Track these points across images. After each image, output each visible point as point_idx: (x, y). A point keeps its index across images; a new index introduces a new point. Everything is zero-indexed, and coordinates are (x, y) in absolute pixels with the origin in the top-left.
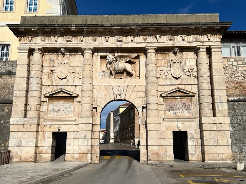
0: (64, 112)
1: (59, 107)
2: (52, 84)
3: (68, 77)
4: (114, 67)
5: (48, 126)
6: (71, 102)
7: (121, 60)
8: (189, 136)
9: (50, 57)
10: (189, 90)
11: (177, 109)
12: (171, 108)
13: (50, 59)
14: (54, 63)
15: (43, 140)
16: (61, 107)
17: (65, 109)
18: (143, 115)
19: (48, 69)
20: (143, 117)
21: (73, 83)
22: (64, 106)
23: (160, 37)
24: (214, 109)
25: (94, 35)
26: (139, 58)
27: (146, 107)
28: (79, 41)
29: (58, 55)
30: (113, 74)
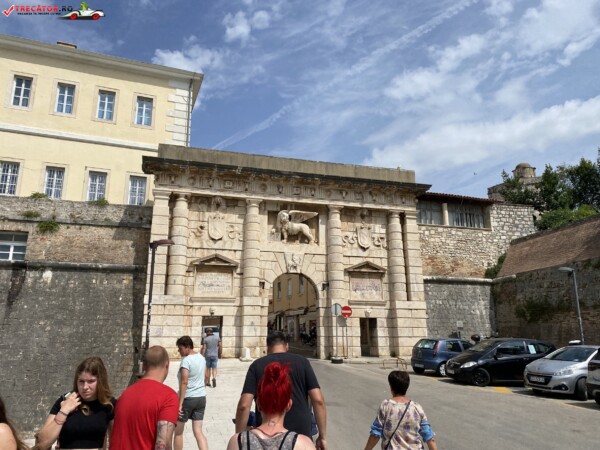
0: (218, 287)
1: (211, 280)
2: (202, 246)
3: (225, 238)
5: (196, 308)
6: (229, 274)
7: (296, 219)
8: (379, 324)
9: (198, 207)
10: (379, 265)
11: (365, 288)
12: (357, 287)
13: (198, 210)
14: (204, 216)
15: (189, 328)
16: (214, 280)
17: (220, 284)
19: (196, 225)
20: (324, 298)
21: (231, 247)
22: (218, 279)
23: (347, 193)
24: (408, 291)
25: (262, 182)
26: (317, 218)
27: (328, 285)
28: (243, 189)
29: (209, 205)
30: (286, 236)
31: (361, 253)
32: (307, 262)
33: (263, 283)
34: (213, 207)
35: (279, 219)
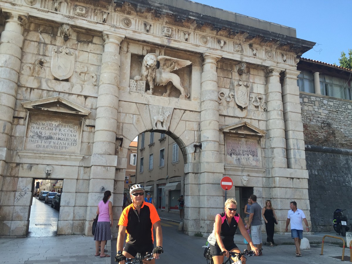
0: (60, 141)
1: (50, 131)
2: (40, 86)
3: (73, 80)
4: (155, 75)
5: (25, 166)
6: (75, 125)
7: (165, 67)
9: (38, 36)
11: (241, 152)
12: (233, 151)
13: (38, 41)
14: (45, 50)
15: (13, 193)
16: (54, 131)
17: (63, 137)
18: (195, 159)
19: (34, 58)
20: (195, 162)
21: (81, 92)
22: (60, 130)
23: (225, 43)
24: (288, 157)
25: (126, 16)
26: (190, 67)
27: (200, 146)
28: (100, 20)
29: (54, 35)
30: (151, 86)
31: (238, 113)
32: (176, 118)
33: (121, 140)
34: (59, 40)
35: (144, 63)
